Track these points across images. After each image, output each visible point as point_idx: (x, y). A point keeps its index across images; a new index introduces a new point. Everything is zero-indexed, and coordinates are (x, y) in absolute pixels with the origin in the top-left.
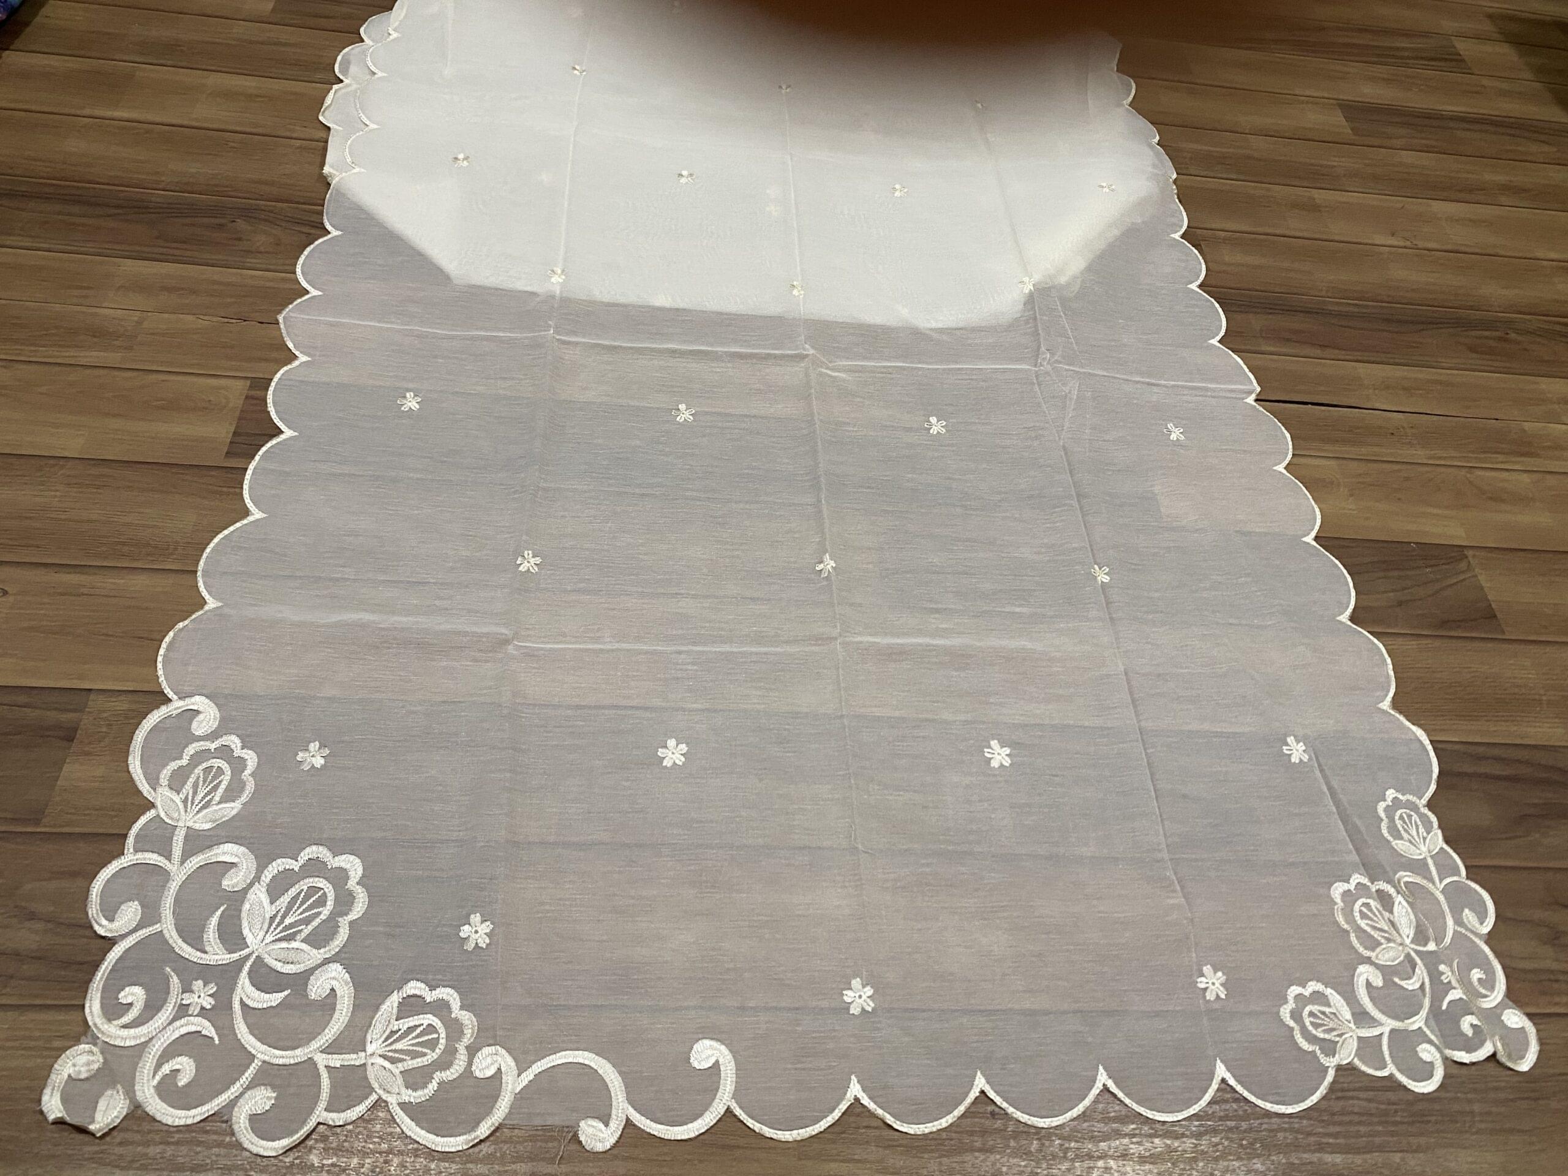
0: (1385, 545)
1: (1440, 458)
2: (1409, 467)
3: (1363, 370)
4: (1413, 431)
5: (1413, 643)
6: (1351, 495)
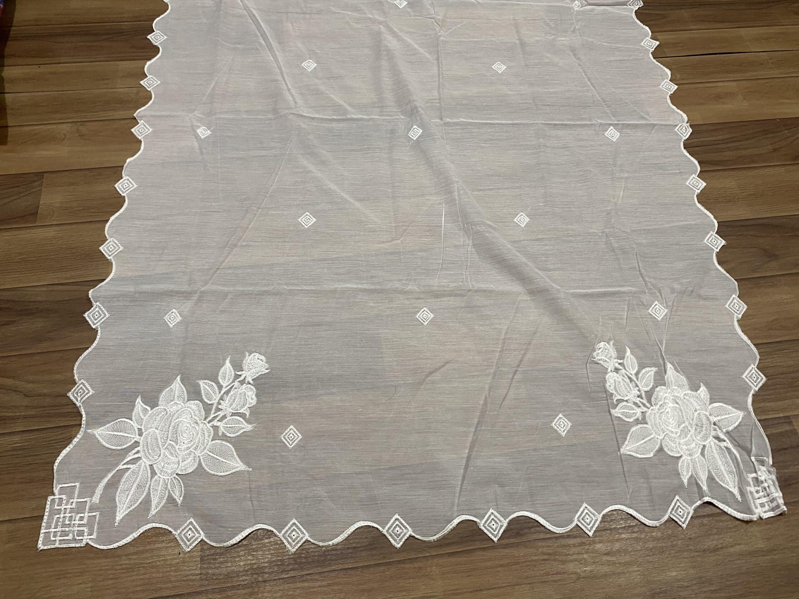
0: (764, 122)
1: (786, 73)
2: (771, 80)
3: (743, 32)
4: (772, 61)
5: (783, 169)
6: (744, 99)
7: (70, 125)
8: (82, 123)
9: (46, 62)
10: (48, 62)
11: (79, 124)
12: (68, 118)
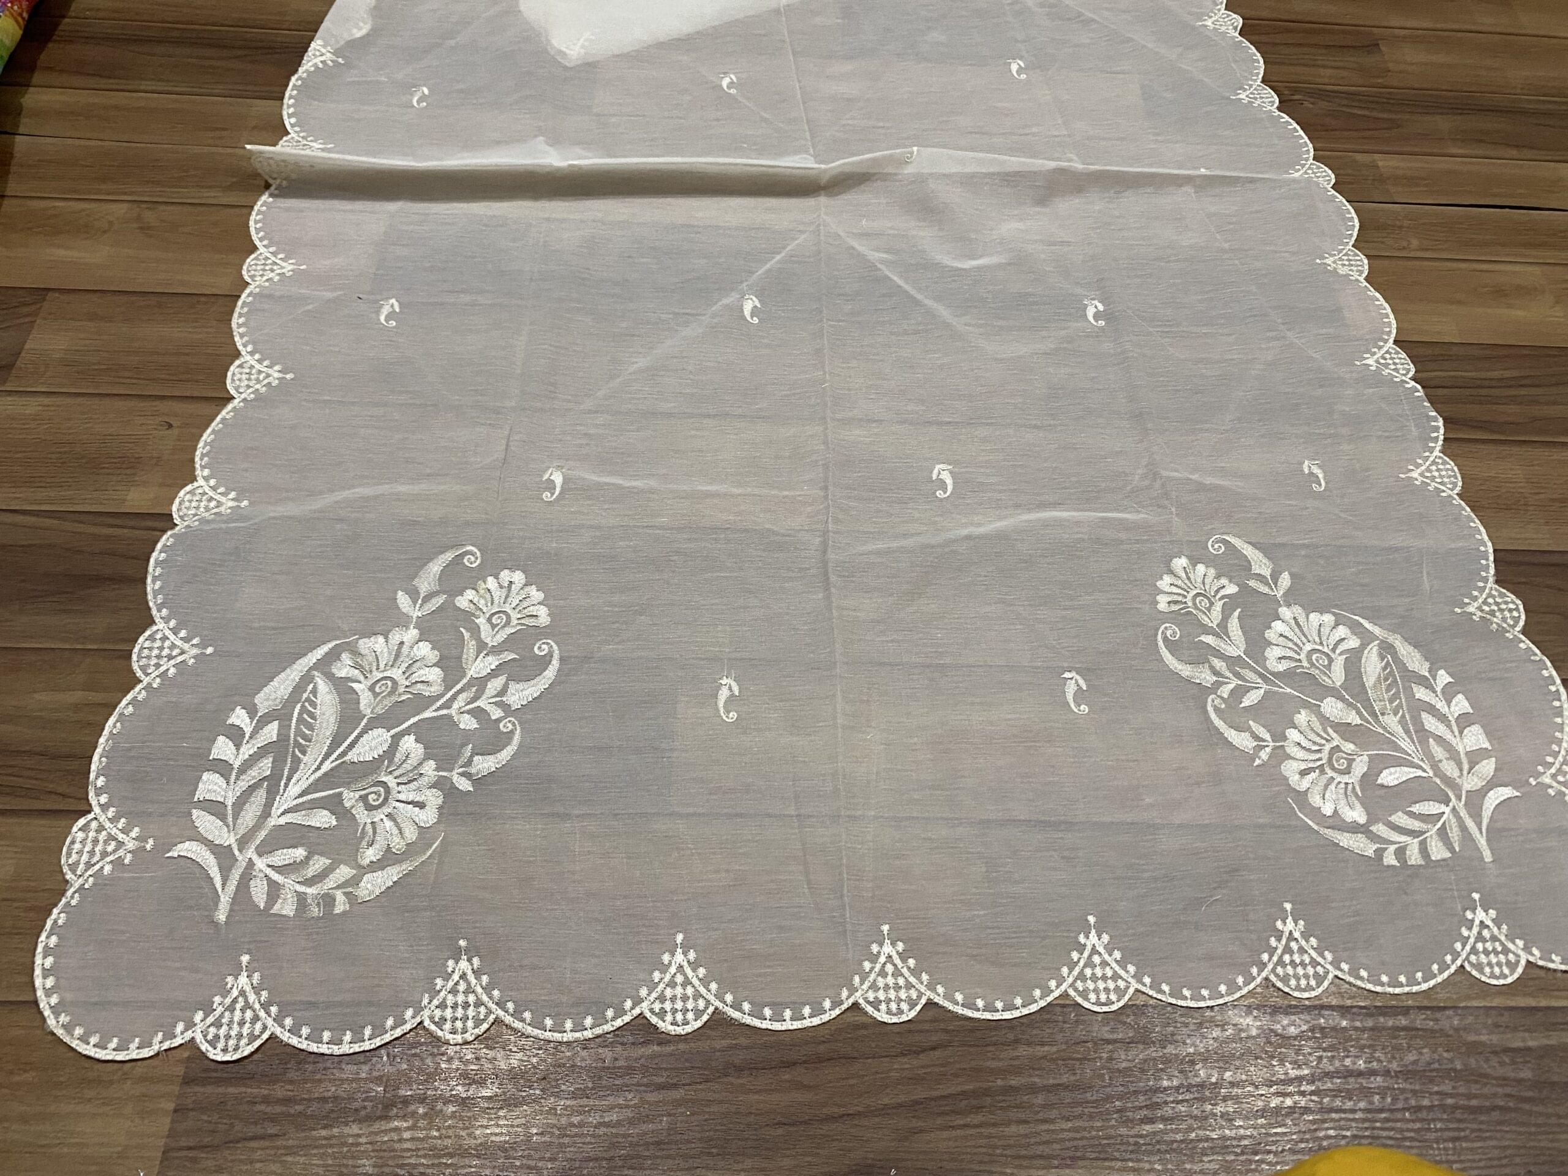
7: (125, 206)
8: (149, 205)
9: (111, 87)
10: (114, 87)
11: (144, 206)
12: (125, 194)
